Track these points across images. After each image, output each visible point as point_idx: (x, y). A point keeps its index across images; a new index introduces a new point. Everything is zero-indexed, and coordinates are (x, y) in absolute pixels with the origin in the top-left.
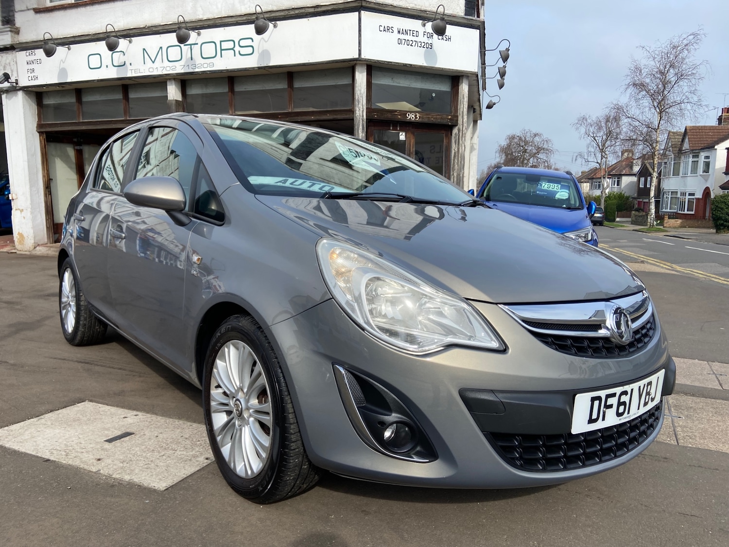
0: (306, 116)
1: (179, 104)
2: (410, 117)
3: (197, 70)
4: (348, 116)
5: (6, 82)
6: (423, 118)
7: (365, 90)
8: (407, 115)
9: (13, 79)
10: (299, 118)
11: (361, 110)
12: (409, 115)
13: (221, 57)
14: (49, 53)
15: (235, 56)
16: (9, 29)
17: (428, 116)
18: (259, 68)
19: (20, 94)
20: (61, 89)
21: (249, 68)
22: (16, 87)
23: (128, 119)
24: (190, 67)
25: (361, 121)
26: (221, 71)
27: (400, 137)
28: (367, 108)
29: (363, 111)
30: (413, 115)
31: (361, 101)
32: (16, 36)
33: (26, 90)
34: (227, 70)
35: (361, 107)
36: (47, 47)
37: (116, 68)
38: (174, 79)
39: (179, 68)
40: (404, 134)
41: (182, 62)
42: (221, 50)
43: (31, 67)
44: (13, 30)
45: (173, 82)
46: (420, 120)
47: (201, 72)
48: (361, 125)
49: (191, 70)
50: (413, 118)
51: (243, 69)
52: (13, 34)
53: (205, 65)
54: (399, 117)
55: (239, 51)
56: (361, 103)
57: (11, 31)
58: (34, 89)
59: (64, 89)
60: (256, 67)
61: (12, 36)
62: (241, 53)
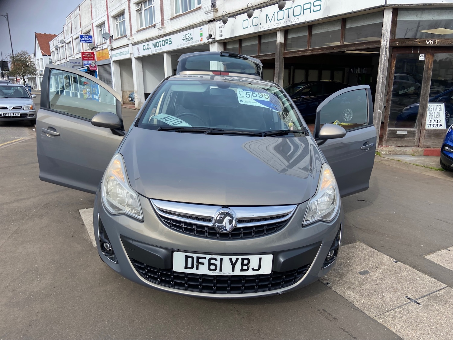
0: (350, 47)
1: (282, 45)
2: (428, 43)
3: (291, 24)
4: (377, 45)
5: (210, 39)
6: (441, 42)
7: (390, 26)
8: (427, 42)
9: (213, 37)
10: (346, 48)
11: (386, 41)
12: (428, 41)
13: (303, 14)
14: (225, 22)
15: (311, 12)
16: (213, 10)
17: (446, 41)
18: (323, 19)
19: (216, 44)
20: (232, 40)
21: (318, 19)
22: (214, 41)
23: (260, 55)
24: (288, 22)
25: (385, 48)
26: (302, 23)
27: (420, 58)
28: (390, 39)
29: (387, 42)
30: (432, 41)
31: (386, 35)
32: (216, 13)
33: (219, 42)
34: (306, 22)
35: (386, 39)
36: (224, 19)
37: (254, 27)
38: (280, 30)
39: (282, 24)
40: (424, 55)
41: (284, 20)
42: (304, 10)
43: (221, 29)
44: (214, 10)
45: (280, 32)
46: (439, 44)
47: (293, 25)
48: (384, 51)
49: (288, 24)
50: (431, 43)
51: (314, 20)
52: (214, 12)
53: (295, 20)
54: (419, 43)
55: (313, 9)
56: (386, 36)
57: (213, 11)
58: (221, 41)
59: (233, 40)
60: (322, 18)
61: (214, 14)
62: (314, 10)
